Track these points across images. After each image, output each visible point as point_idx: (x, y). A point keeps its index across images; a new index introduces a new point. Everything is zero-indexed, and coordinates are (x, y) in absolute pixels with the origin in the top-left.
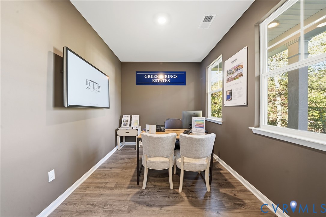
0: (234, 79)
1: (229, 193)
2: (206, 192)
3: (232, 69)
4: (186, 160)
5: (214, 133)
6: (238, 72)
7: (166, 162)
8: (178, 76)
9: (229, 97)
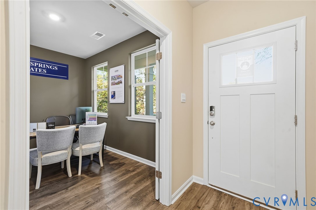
0: (117, 84)
1: (115, 163)
2: (100, 167)
3: (115, 76)
4: (84, 147)
5: (105, 123)
6: (119, 80)
7: (65, 153)
8: (58, 67)
9: (113, 96)
